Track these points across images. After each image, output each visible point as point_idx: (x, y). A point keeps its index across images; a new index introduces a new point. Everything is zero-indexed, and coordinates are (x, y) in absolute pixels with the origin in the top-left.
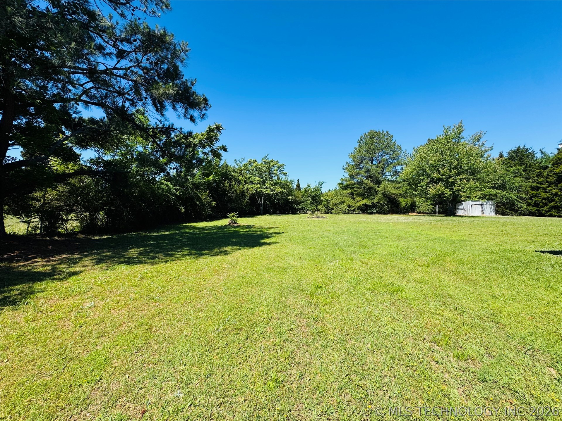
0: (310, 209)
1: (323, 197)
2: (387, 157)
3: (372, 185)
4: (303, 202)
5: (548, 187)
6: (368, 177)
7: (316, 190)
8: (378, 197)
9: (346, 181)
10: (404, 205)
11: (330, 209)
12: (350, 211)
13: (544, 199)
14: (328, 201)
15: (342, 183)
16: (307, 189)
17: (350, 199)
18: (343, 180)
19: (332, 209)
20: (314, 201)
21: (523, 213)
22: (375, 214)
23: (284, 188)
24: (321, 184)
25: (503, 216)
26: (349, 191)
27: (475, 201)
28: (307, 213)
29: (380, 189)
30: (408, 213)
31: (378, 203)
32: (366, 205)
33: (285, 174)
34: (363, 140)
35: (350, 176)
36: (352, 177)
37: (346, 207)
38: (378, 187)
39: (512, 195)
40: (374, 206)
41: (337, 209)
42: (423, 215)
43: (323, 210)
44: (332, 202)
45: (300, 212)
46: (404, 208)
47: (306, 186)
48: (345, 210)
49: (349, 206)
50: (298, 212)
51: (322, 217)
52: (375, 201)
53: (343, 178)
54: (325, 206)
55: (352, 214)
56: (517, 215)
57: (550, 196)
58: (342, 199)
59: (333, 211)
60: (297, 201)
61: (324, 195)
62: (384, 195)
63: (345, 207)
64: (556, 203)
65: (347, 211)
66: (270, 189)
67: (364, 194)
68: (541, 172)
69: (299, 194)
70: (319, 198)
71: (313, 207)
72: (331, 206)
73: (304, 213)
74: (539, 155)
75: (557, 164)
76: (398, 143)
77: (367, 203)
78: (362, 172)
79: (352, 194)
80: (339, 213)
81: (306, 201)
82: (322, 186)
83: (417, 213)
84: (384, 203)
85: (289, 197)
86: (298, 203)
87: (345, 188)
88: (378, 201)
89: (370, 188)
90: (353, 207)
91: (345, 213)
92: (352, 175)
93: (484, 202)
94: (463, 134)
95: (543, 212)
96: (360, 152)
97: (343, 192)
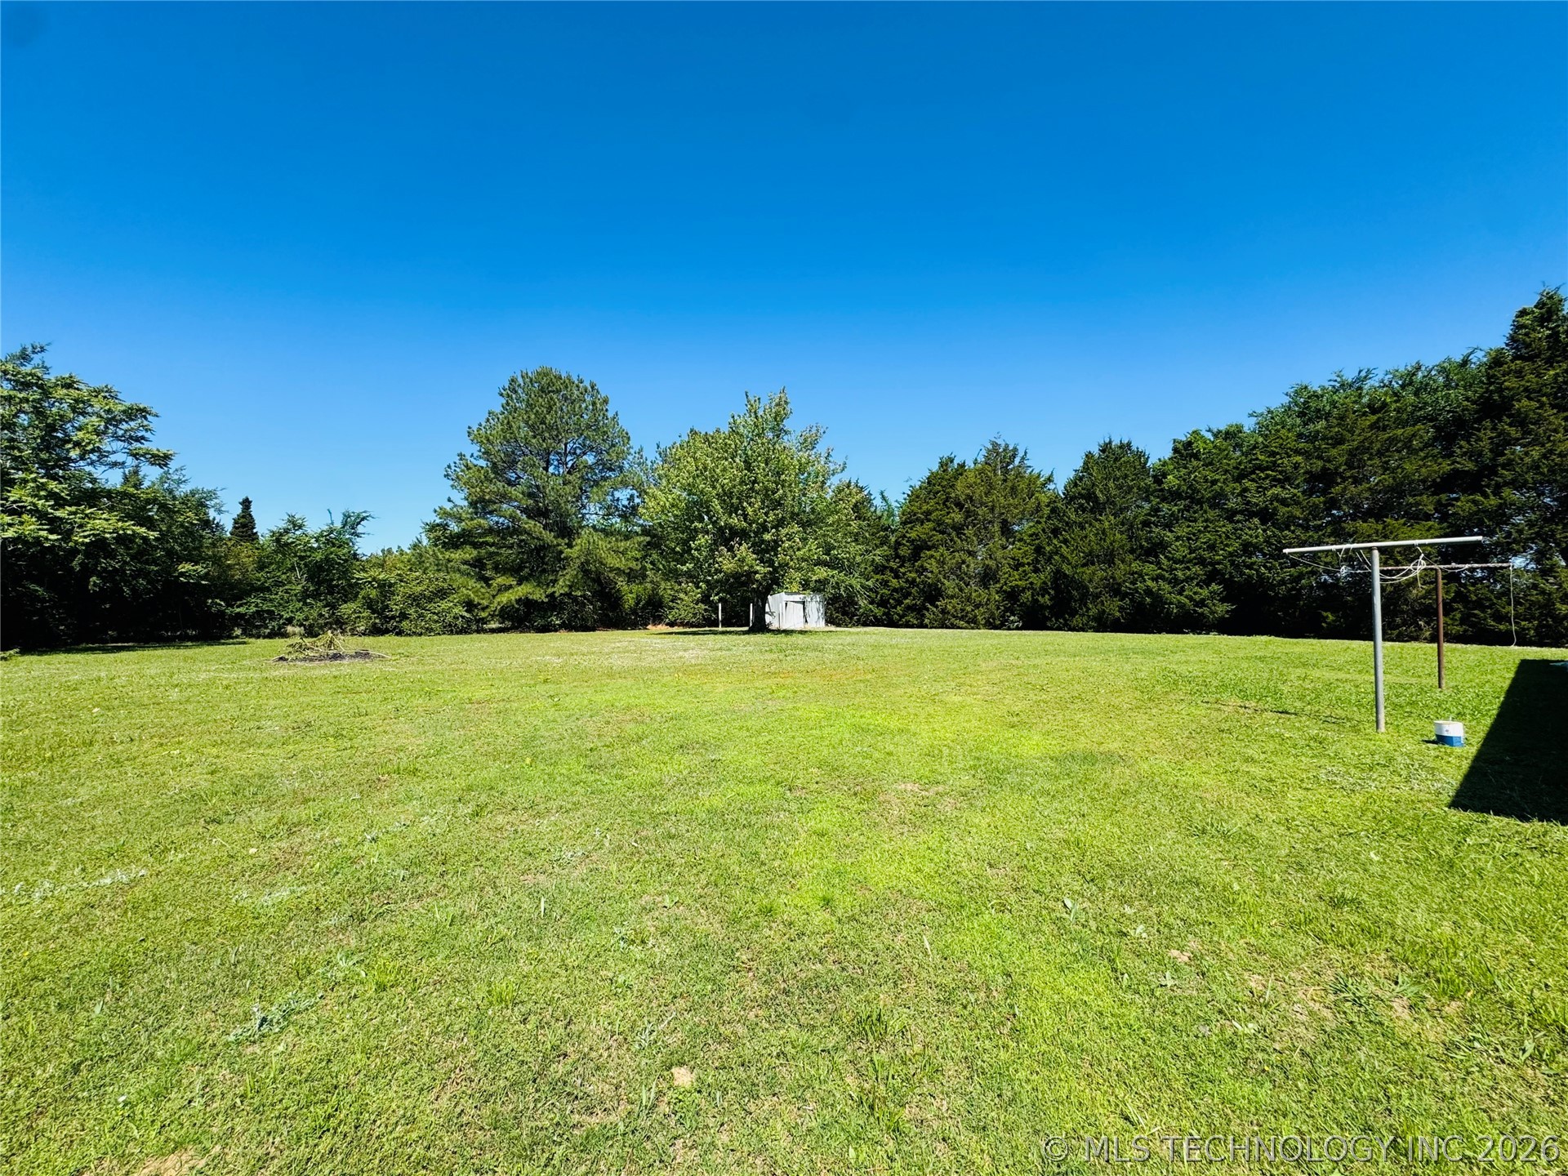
0: (300, 616)
1: (364, 570)
2: (590, 459)
3: (549, 537)
4: (263, 589)
5: (900, 567)
6: (535, 513)
7: (328, 542)
8: (567, 577)
9: (460, 520)
10: (632, 602)
11: (393, 617)
12: (472, 623)
13: (895, 590)
14: (385, 588)
15: (445, 527)
16: (288, 538)
17: (472, 583)
18: (445, 514)
19: (404, 616)
20: (319, 584)
21: (863, 619)
22: (556, 631)
23: (150, 524)
24: (353, 523)
25: (839, 629)
26: (469, 553)
27: (792, 593)
28: (285, 635)
29: (573, 552)
30: (644, 626)
31: (568, 595)
32: (526, 602)
33: (161, 460)
34: (520, 391)
35: (473, 504)
36: (480, 505)
37: (460, 610)
38: (570, 546)
39: (853, 582)
40: (554, 604)
41: (421, 615)
42: (681, 629)
43: (363, 622)
44: (401, 589)
45: (245, 633)
46: (634, 611)
47: (283, 525)
48: (456, 618)
49: (470, 606)
50: (238, 632)
51: (358, 655)
52: (560, 588)
53: (448, 506)
54: (370, 607)
55: (478, 632)
56: (854, 625)
57: (904, 585)
58: (441, 579)
59: (405, 624)
60: (232, 586)
61: (367, 566)
62: (586, 572)
63: (456, 610)
64: (914, 599)
65: (459, 622)
66: (41, 515)
67: (520, 568)
68: (887, 537)
69: (246, 555)
70: (345, 574)
71: (317, 610)
72: (395, 606)
73: (271, 636)
74: (878, 502)
75: (910, 523)
76: (624, 423)
77: (531, 597)
78: (514, 492)
79: (478, 564)
80: (429, 630)
81: (279, 584)
82: (360, 529)
83: (667, 625)
84: (584, 596)
85: (185, 567)
86: (238, 591)
87: (454, 542)
88: (567, 589)
89: (543, 548)
90: (483, 609)
91: (452, 629)
92: (482, 500)
93: (808, 596)
94: (787, 424)
95: (896, 617)
96: (511, 427)
97: (447, 555)
